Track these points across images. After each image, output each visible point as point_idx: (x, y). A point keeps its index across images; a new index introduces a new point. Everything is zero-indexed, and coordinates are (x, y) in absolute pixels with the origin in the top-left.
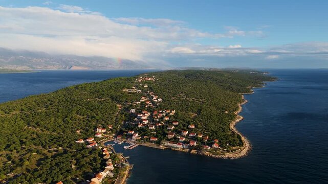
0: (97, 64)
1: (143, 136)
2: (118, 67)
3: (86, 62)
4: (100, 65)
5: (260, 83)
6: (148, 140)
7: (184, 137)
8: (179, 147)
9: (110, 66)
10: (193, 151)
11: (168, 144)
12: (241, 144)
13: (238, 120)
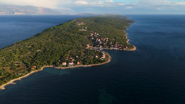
0: (29, 11)
1: (103, 46)
2: (43, 13)
3: (22, 10)
4: (32, 12)
5: (129, 25)
6: (105, 47)
7: (116, 46)
8: (116, 49)
9: (38, 12)
10: (121, 49)
11: (112, 48)
12: (133, 47)
13: (128, 41)
